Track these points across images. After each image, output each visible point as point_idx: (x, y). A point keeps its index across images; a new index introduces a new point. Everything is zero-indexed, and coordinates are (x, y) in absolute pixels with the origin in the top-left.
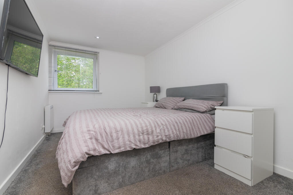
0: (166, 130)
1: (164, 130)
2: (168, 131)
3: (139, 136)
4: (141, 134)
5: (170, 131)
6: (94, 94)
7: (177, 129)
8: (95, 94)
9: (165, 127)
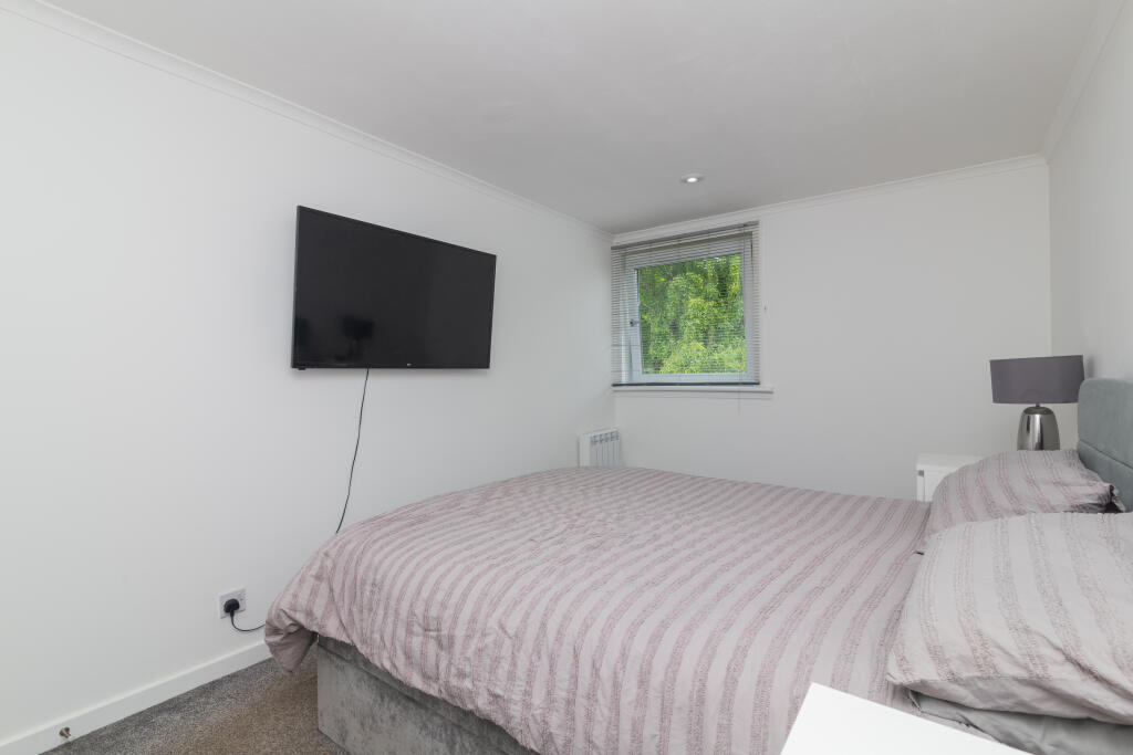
0: (505, 666)
1: (497, 660)
2: (511, 676)
3: (409, 632)
4: (417, 629)
5: (518, 682)
6: (736, 395)
7: (561, 694)
8: (742, 395)
9: (506, 651)
